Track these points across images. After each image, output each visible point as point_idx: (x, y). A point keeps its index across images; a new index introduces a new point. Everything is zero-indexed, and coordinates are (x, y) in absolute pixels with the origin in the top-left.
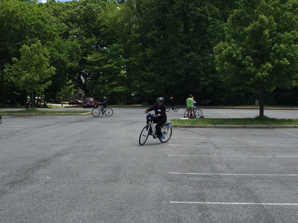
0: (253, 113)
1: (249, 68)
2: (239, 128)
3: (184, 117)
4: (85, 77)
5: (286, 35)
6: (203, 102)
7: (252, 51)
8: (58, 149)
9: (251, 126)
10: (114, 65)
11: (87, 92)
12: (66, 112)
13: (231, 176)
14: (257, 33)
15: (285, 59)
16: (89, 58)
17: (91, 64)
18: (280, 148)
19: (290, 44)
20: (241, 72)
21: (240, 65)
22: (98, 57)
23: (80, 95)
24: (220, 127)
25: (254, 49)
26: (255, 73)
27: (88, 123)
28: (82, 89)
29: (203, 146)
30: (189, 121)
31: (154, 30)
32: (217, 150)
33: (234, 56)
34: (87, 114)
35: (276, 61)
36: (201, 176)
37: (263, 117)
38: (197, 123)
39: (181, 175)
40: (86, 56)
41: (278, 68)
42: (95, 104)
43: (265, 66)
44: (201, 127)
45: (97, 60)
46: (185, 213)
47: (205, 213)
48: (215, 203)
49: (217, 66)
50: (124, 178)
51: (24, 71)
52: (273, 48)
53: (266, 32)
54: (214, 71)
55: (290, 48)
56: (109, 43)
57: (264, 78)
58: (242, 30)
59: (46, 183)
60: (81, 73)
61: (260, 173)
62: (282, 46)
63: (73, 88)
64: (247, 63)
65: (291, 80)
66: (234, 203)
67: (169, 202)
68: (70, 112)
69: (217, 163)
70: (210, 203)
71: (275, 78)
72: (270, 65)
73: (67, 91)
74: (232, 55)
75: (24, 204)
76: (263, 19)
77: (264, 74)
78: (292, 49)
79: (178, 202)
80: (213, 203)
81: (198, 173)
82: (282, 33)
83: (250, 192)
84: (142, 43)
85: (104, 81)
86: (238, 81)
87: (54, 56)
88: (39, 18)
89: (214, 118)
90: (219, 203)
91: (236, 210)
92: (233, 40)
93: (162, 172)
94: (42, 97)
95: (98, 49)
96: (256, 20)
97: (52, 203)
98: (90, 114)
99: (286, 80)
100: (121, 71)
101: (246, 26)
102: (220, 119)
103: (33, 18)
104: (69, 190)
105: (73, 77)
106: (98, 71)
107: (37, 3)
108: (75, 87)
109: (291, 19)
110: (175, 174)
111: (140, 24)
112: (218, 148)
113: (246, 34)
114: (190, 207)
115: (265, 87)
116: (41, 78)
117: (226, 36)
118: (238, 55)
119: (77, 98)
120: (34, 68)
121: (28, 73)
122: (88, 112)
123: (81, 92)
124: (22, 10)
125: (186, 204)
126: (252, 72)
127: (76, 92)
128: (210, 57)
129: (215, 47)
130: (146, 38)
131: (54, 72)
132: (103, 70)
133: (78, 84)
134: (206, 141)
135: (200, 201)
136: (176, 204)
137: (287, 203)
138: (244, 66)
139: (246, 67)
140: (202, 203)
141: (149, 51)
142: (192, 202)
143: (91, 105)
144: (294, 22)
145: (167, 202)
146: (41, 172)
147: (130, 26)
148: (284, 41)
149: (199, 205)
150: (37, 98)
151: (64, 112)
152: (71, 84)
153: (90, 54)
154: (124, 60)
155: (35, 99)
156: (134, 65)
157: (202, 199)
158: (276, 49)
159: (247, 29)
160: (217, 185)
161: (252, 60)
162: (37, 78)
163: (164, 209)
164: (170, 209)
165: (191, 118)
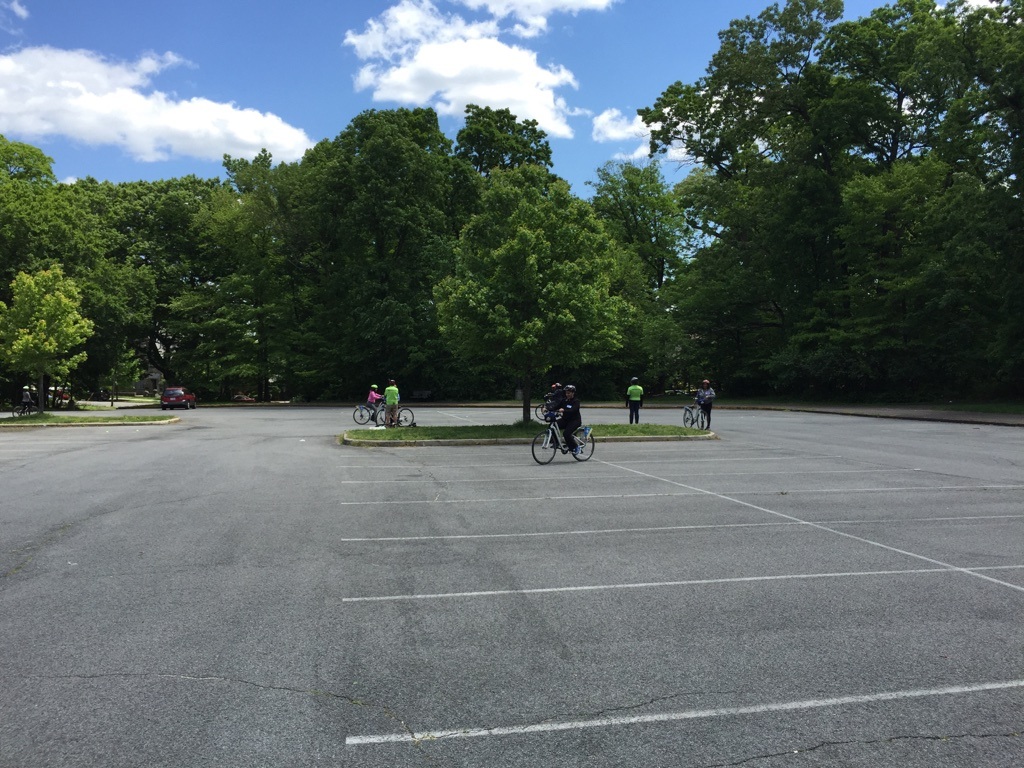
0: (511, 415)
1: (501, 328)
2: (484, 444)
3: (378, 426)
4: (166, 343)
5: (567, 267)
6: (416, 394)
7: (507, 295)
8: (99, 499)
9: (507, 440)
10: (231, 320)
11: (168, 375)
12: (120, 419)
13: (467, 540)
14: (515, 262)
15: (567, 311)
16: (175, 304)
17: (178, 315)
18: (559, 481)
19: (576, 283)
20: (486, 336)
21: (484, 322)
22: (194, 302)
23: (154, 381)
24: (449, 444)
25: (511, 292)
26: (512, 338)
27: (171, 441)
28: (159, 369)
29: (414, 482)
30: (388, 433)
31: (314, 249)
32: (441, 490)
33: (472, 303)
34: (169, 423)
35: (551, 315)
36: (407, 543)
37: (529, 423)
38: (404, 437)
39: (366, 543)
40: (168, 302)
41: (555, 330)
42: (188, 400)
43: (530, 325)
44: (410, 445)
45: (191, 308)
46: (371, 620)
47: (413, 616)
48: (432, 596)
49: (442, 325)
50: (245, 557)
51: (21, 331)
52: (545, 290)
53: (532, 259)
54: (435, 334)
55: (577, 292)
56: (219, 273)
57: (529, 348)
58: (488, 254)
59: (66, 575)
60: (155, 335)
61: (521, 531)
62: (560, 285)
63: (139, 366)
64: (497, 318)
65: (579, 351)
66: (469, 594)
67: (341, 600)
68: (130, 418)
69: (440, 515)
70: (424, 596)
71: (550, 348)
72: (539, 324)
73: (125, 373)
74: (467, 303)
75: (10, 625)
76: (525, 235)
77: (529, 340)
78: (579, 294)
79: (357, 599)
80: (428, 596)
81: (402, 536)
82: (561, 263)
83: (501, 569)
84: (291, 274)
85: (208, 352)
86: (483, 353)
87: (93, 300)
88: (59, 216)
89: (437, 425)
90: (440, 595)
91: (473, 608)
92: (471, 275)
93: (328, 538)
94: (64, 387)
95: (194, 285)
96: (513, 237)
97: (78, 619)
98: (176, 422)
99: (569, 352)
100: (245, 332)
101: (496, 248)
102: (449, 427)
103: (46, 217)
104: (120, 587)
105: (139, 343)
106: (195, 333)
107: (55, 184)
108: (143, 366)
109: (576, 237)
110: (355, 542)
111: (285, 236)
112: (442, 485)
113: (494, 263)
114: (382, 607)
115: (532, 365)
116: (60, 345)
117: (457, 266)
118: (479, 302)
119: (147, 389)
120: (44, 322)
121: (30, 333)
122: (171, 417)
123: (156, 375)
124: (19, 197)
125: (375, 602)
126: (508, 335)
127: (146, 375)
128: (427, 305)
129: (435, 287)
130: (300, 265)
131: (90, 332)
132: (205, 330)
133: (149, 358)
134: (419, 473)
135: (403, 594)
136: (354, 603)
137: (569, 586)
138: (492, 325)
139: (496, 327)
140: (406, 597)
141: (305, 291)
142: (387, 598)
143: (179, 403)
144: (582, 243)
145: (335, 601)
146: (54, 553)
147: (265, 240)
148: (565, 278)
149: (401, 602)
150: (53, 388)
151: (115, 419)
152: (133, 359)
153: (175, 295)
154: (251, 309)
155: (47, 391)
156: (274, 320)
157: (408, 590)
158: (550, 292)
159: (496, 253)
160: (438, 560)
161: (506, 312)
162: (51, 346)
163: (329, 615)
164: (342, 613)
165: (391, 426)
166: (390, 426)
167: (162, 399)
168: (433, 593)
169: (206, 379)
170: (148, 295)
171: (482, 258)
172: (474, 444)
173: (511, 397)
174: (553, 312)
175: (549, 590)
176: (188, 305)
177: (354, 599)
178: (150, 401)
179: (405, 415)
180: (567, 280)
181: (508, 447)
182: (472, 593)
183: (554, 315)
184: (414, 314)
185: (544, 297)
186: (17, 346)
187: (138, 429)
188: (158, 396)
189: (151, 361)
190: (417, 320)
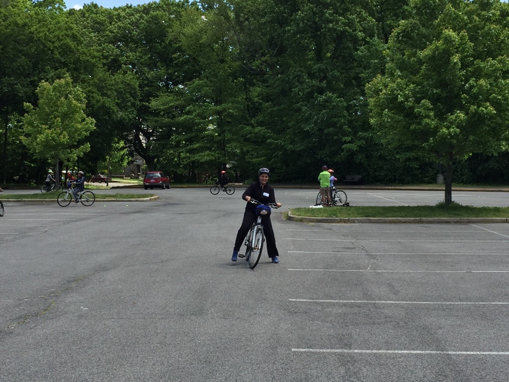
0: (433, 197)
1: (427, 120)
2: (410, 222)
3: (317, 205)
4: (147, 135)
6: (348, 178)
7: (432, 91)
8: (101, 259)
9: (430, 219)
10: (196, 116)
11: (149, 161)
12: (114, 196)
13: (397, 305)
14: (440, 61)
15: (488, 104)
16: (154, 104)
17: (156, 113)
18: (479, 256)
19: (496, 79)
20: (413, 127)
21: (410, 115)
22: (168, 103)
23: (138, 166)
24: (377, 222)
25: (436, 88)
26: (437, 129)
27: (152, 214)
28: (142, 156)
29: (348, 253)
30: (325, 211)
31: (264, 55)
32: (372, 261)
33: (400, 99)
34: (150, 200)
35: (473, 108)
36: (345, 305)
37: (451, 204)
38: (339, 215)
39: (309, 303)
40: (149, 101)
41: (476, 121)
42: (164, 182)
43: (453, 117)
44: (345, 221)
45: (166, 107)
46: (316, 368)
47: (351, 367)
48: (368, 351)
49: (372, 117)
50: (212, 310)
51: (43, 126)
52: (467, 85)
53: (456, 59)
54: (366, 126)
55: (497, 86)
56: (188, 78)
57: (452, 137)
58: (414, 54)
59: (80, 316)
60: (139, 129)
61: (445, 300)
62: (482, 82)
63: (127, 155)
64: (423, 111)
65: (499, 140)
66: (400, 352)
67: (290, 350)
68: (121, 196)
69: (372, 283)
70: (360, 351)
71: (471, 138)
72: (462, 115)
73: (116, 160)
74: (396, 98)
75: (41, 353)
76: (450, 37)
77: (451, 130)
78: (499, 88)
79: (304, 350)
80: (364, 351)
81: (340, 299)
82: (483, 60)
83: (428, 332)
84: (244, 77)
85: (178, 143)
86: (408, 142)
87: (94, 102)
88: (68, 36)
89: (367, 205)
90: (375, 351)
91: (403, 364)
92: (399, 73)
93: (278, 298)
94: (73, 170)
95: (168, 88)
96: (438, 39)
97: (90, 351)
98: (155, 199)
99: (489, 141)
100: (208, 126)
101: (422, 49)
102: (378, 207)
103: (58, 36)
104: (119, 329)
105: (127, 135)
106: (169, 126)
107: (65, 10)
108: (131, 154)
109: (497, 37)
110: (300, 302)
111: (240, 46)
112: (373, 257)
113: (421, 62)
114: (325, 358)
115: (454, 153)
116: (71, 137)
117: (387, 65)
118: (407, 98)
119: (133, 172)
120: (59, 119)
121: (50, 128)
122: (152, 195)
123: (140, 161)
124: (39, 21)
125: (319, 353)
126: (432, 126)
127: (132, 162)
128: (359, 101)
129: (368, 85)
130: (252, 70)
131: (93, 127)
132: (178, 125)
133: (135, 147)
134: (353, 246)
135: (342, 348)
136: (302, 353)
137: (491, 351)
138: (418, 117)
139: (421, 119)
140: (345, 351)
141: (256, 91)
142: (329, 350)
143: (157, 184)
144: (503, 41)
145: (286, 350)
146: (71, 299)
147: (224, 48)
148: (486, 74)
149: (340, 355)
150: (65, 172)
151: (110, 196)
152: (123, 148)
153: (154, 97)
154: (213, 107)
155: (61, 174)
156: (230, 115)
157: (346, 345)
158: (472, 87)
159: (422, 54)
160: (371, 321)
161: (431, 107)
162: (65, 138)
163: (281, 361)
164: (292, 361)
165: (328, 205)
166: (326, 204)
167: (144, 181)
168: (368, 349)
169: (178, 165)
170: (133, 97)
171: (410, 57)
172: (400, 222)
173: (432, 181)
174: (474, 104)
175: (472, 353)
176: (163, 104)
177: (302, 350)
178: (135, 182)
179: (341, 196)
180: (487, 76)
181: (430, 225)
182: (403, 352)
183: (476, 107)
184: (348, 108)
185: (468, 92)
186: (41, 138)
187: (127, 204)
188: (141, 178)
189: (136, 150)
190: (350, 115)
